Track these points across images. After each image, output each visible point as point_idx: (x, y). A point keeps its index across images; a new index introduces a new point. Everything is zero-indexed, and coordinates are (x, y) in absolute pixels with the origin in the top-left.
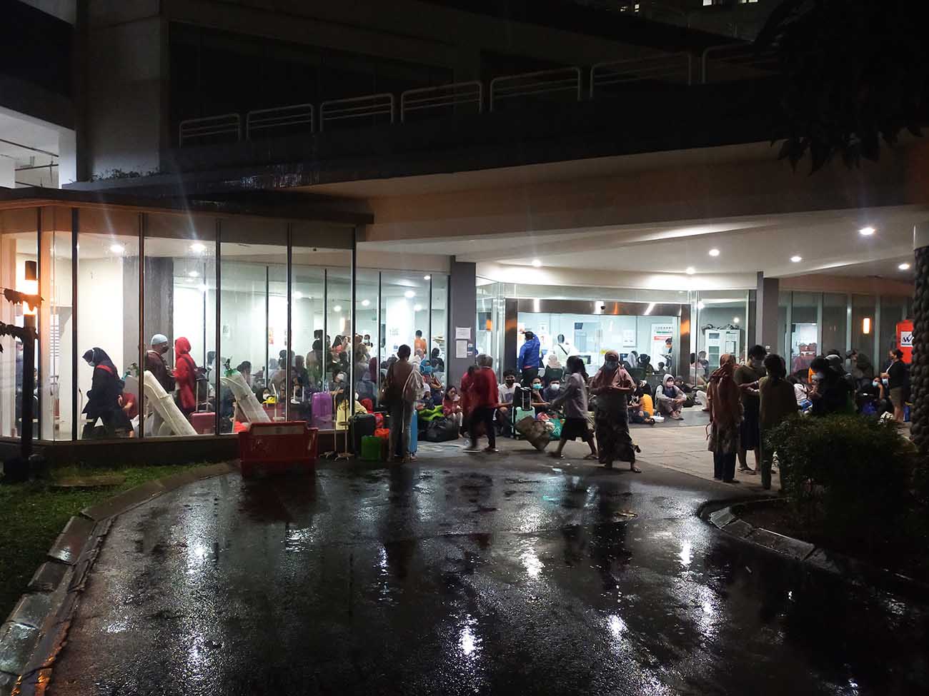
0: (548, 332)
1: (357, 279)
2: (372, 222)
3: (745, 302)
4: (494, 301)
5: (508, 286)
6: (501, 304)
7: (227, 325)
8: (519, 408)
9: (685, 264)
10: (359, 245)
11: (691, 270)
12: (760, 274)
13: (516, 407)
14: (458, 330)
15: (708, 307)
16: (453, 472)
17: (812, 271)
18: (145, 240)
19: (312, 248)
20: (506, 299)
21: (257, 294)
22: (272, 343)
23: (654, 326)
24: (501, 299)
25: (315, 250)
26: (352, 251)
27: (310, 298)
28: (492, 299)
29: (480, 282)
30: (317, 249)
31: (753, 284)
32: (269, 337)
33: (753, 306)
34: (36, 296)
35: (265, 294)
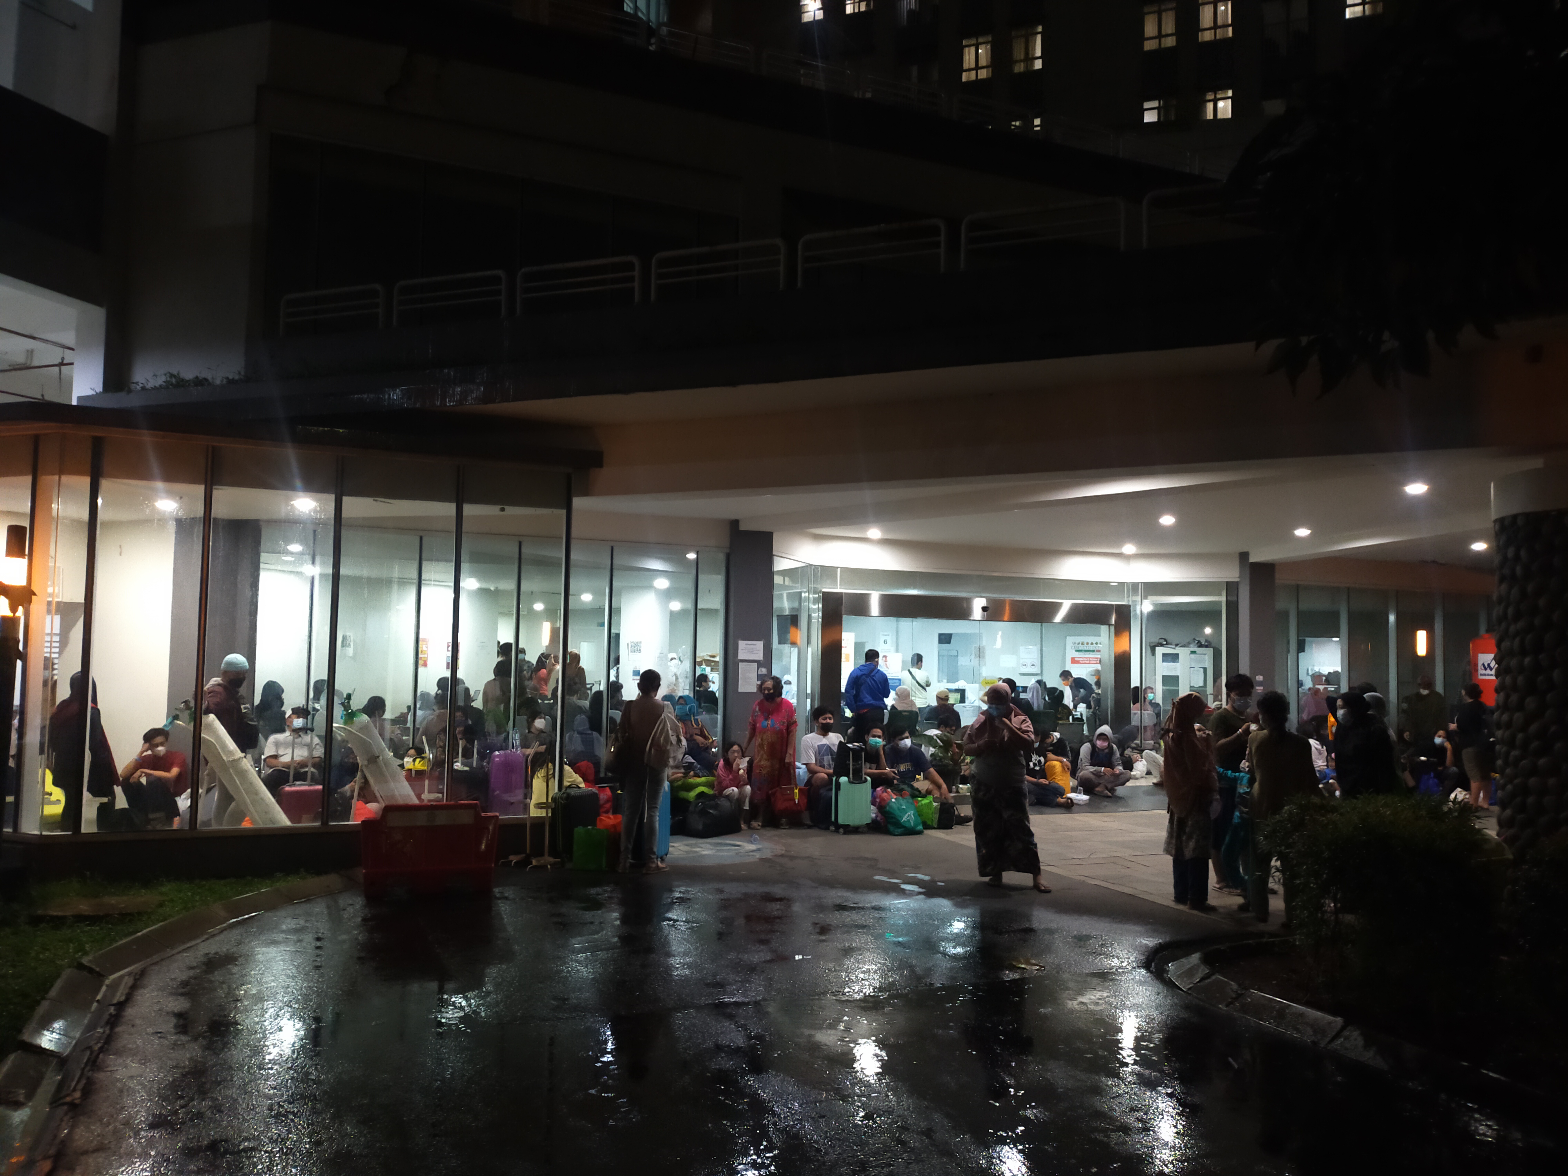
0: (893, 649)
1: (573, 556)
2: (600, 464)
3: (1220, 603)
4: (803, 595)
5: (827, 572)
6: (815, 601)
7: (348, 634)
8: (843, 779)
9: (1120, 540)
10: (578, 502)
11: (1129, 548)
12: (1244, 556)
13: (839, 776)
14: (742, 644)
15: (1159, 609)
16: (733, 890)
17: (1331, 551)
18: (215, 492)
19: (498, 507)
20: (824, 593)
21: (403, 582)
22: (425, 665)
23: (1070, 640)
24: (815, 593)
25: (503, 510)
26: (564, 512)
27: (492, 589)
28: (800, 593)
29: (781, 564)
30: (506, 507)
31: (1232, 574)
32: (420, 656)
33: (1233, 608)
34: (24, 587)
35: (416, 581)
